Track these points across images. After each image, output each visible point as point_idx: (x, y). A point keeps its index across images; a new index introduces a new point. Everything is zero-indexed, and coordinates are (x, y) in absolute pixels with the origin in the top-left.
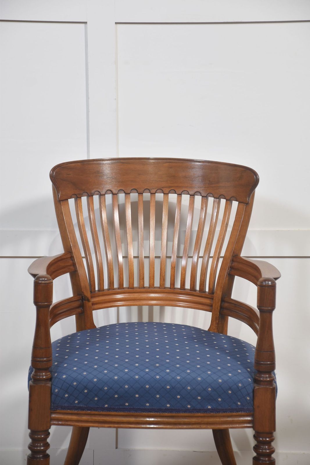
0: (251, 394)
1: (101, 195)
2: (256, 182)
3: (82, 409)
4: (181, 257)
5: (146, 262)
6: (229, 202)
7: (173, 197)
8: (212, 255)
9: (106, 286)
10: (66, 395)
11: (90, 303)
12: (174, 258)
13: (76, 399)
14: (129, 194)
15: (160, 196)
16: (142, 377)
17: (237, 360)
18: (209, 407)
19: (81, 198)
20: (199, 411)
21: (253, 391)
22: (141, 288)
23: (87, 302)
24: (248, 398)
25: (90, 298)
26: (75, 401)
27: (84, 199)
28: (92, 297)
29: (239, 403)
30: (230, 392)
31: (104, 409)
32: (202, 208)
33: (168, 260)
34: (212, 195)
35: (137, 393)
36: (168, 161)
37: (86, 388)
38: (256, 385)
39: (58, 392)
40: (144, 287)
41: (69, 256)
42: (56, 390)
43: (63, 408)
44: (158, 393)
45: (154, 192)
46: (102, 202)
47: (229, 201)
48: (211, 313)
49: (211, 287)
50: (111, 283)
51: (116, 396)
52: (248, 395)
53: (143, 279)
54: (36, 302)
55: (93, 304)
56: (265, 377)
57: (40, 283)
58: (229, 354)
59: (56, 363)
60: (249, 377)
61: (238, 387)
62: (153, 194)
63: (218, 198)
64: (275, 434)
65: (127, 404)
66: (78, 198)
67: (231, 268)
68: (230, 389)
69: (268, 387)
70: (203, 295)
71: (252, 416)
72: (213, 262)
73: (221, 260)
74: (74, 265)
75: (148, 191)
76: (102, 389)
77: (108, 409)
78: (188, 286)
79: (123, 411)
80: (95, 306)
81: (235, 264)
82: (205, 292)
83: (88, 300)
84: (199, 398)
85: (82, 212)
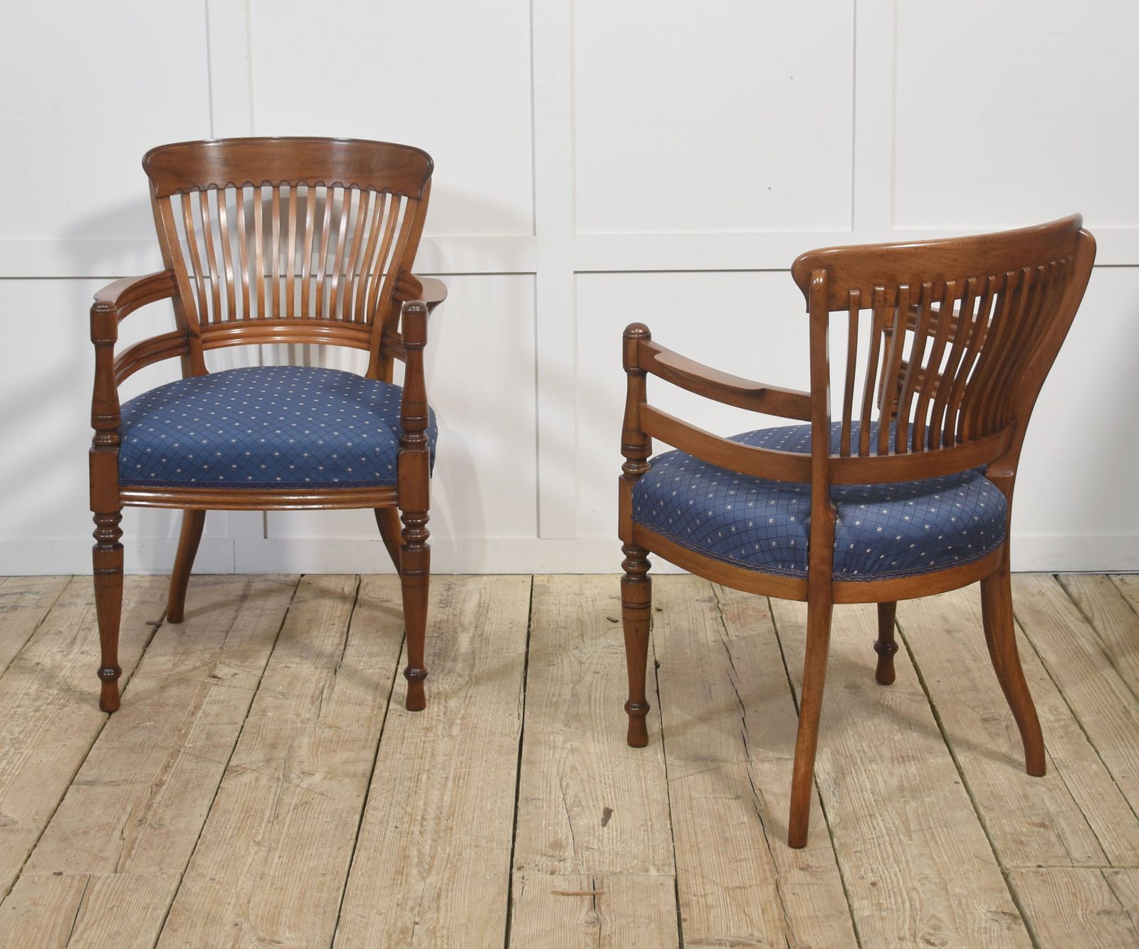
0: (394, 462)
1: (220, 190)
2: (430, 169)
3: (162, 484)
4: (331, 276)
5: (282, 283)
6: (395, 197)
7: (322, 191)
8: (371, 272)
9: (225, 316)
10: (139, 466)
11: (200, 341)
12: (320, 278)
13: (152, 471)
14: (260, 187)
15: (303, 190)
16: (241, 441)
17: (382, 415)
18: (336, 480)
19: (189, 193)
20: (321, 485)
21: (397, 457)
22: (276, 319)
23: (194, 339)
24: (390, 467)
25: (199, 334)
26: (151, 473)
27: (195, 196)
28: (203, 332)
29: (377, 474)
30: (364, 459)
31: (189, 484)
32: (360, 207)
33: (312, 280)
34: (373, 188)
35: (234, 462)
36: (314, 141)
37: (164, 456)
38: (402, 449)
39: (128, 461)
40: (280, 318)
41: (170, 274)
42: (125, 459)
43: (136, 483)
44: (263, 462)
45: (295, 185)
46: (221, 200)
47: (397, 198)
48: (369, 352)
49: (370, 316)
50: (232, 312)
51: (206, 467)
52: (390, 462)
53: (278, 305)
54: (93, 339)
55: (204, 342)
56: (414, 438)
57: (99, 312)
58: (372, 408)
59: (129, 423)
60: (392, 439)
61: (375, 452)
62: (294, 187)
63: (382, 192)
64: (429, 513)
65: (221, 478)
66: (185, 193)
67: (396, 289)
68: (364, 455)
69: (418, 451)
70: (360, 327)
71: (397, 490)
72: (372, 282)
73: (383, 279)
74: (176, 287)
75: (287, 183)
76: (185, 458)
77: (196, 485)
78: (340, 316)
79: (216, 487)
80: (208, 345)
81: (401, 284)
82: (363, 323)
83: (197, 336)
84: (321, 468)
85: (190, 213)
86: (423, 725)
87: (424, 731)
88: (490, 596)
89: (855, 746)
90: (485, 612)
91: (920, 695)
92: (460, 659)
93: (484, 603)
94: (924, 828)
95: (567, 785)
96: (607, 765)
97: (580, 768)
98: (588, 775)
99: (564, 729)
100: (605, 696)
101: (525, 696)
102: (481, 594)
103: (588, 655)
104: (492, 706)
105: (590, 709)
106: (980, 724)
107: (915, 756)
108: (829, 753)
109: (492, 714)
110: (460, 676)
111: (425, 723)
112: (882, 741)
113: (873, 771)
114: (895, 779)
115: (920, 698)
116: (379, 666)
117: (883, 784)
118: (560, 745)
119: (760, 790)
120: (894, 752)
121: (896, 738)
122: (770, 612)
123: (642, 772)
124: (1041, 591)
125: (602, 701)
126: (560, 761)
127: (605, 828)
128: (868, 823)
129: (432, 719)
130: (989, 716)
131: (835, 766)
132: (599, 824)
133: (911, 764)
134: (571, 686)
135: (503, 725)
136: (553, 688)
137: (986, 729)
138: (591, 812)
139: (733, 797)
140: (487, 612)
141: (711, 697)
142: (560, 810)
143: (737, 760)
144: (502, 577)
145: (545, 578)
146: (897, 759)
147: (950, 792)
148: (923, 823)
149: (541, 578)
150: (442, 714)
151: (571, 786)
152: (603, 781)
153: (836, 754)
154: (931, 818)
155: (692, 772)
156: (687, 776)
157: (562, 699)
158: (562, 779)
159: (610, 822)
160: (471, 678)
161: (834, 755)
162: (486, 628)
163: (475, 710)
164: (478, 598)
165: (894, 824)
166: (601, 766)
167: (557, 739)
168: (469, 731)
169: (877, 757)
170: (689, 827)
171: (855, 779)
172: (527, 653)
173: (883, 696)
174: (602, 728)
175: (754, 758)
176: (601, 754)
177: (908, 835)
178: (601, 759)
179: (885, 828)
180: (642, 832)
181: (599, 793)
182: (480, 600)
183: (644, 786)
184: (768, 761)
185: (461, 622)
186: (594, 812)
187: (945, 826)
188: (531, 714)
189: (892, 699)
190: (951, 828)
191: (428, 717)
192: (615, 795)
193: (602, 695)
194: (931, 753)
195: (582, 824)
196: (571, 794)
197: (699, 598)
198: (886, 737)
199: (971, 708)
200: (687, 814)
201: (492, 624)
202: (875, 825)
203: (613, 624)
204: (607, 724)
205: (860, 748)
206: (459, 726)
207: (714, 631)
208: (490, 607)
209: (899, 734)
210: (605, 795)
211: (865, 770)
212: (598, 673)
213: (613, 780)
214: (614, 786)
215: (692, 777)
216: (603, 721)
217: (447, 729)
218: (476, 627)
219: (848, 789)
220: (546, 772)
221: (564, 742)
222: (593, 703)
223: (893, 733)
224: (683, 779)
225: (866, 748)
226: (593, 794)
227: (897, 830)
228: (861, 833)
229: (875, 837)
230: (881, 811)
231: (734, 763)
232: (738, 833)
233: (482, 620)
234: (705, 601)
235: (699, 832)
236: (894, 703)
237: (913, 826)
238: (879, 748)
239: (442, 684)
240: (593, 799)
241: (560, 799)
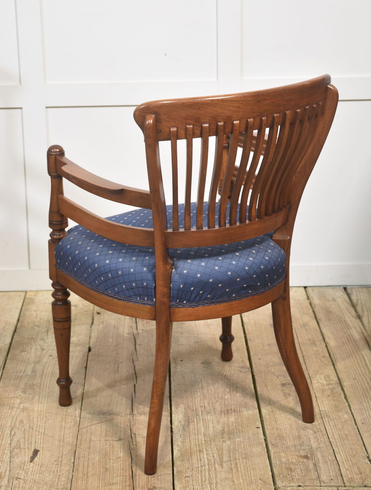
89: (200, 403)
91: (247, 368)
94: (232, 459)
95: (15, 434)
96: (43, 419)
97: (25, 421)
98: (30, 426)
99: (21, 395)
101: (2, 373)
103: (48, 344)
105: (41, 381)
106: (280, 387)
107: (236, 410)
108: (183, 408)
112: (217, 399)
113: (208, 420)
114: (220, 426)
115: (247, 370)
117: (212, 429)
118: (16, 406)
119: (135, 434)
120: (223, 406)
121: (226, 397)
123: (64, 423)
124: (334, 298)
125: (50, 376)
126: (13, 417)
127: (32, 464)
128: (197, 457)
130: (286, 382)
131: (185, 417)
132: (28, 461)
133: (232, 415)
134: (33, 365)
136: (21, 367)
137: (283, 390)
138: (25, 452)
139: (117, 439)
141: (118, 371)
142: (6, 452)
143: (125, 414)
145: (33, 293)
146: (224, 412)
147: (253, 435)
148: (231, 456)
149: (31, 293)
151: (17, 434)
152: (38, 430)
153: (187, 409)
154: (237, 452)
155: (95, 423)
156: (92, 425)
157: (25, 374)
158: (12, 429)
159: (36, 459)
161: (186, 410)
165: (213, 457)
166: (39, 419)
167: (15, 402)
169: (212, 410)
170: (85, 462)
171: (196, 425)
172: (11, 344)
173: (224, 369)
174: (45, 394)
175: (135, 412)
176: (41, 412)
177: (221, 465)
178: (40, 415)
179: (208, 459)
180: (54, 466)
181: (34, 439)
183: (63, 433)
184: (143, 414)
186: (27, 452)
187: (245, 458)
188: (3, 385)
189: (229, 371)
190: (249, 460)
192: (43, 440)
193: (51, 371)
194: (246, 407)
195: (17, 461)
196: (15, 439)
198: (220, 397)
199: (276, 376)
200: (86, 452)
202: (202, 458)
205: (202, 405)
207: (129, 326)
209: (229, 395)
210: (37, 440)
211: (203, 420)
212: (52, 356)
213: (45, 429)
214: (44, 434)
215: (94, 426)
216: (47, 389)
219: (189, 433)
220: (3, 425)
221: (20, 404)
223: (225, 394)
224: (88, 428)
225: (206, 405)
226: (30, 440)
227: (214, 461)
228: (192, 463)
229: (200, 466)
230: (207, 448)
231: (123, 416)
232: (115, 465)
235: (91, 465)
236: (230, 374)
237: (225, 458)
238: (214, 404)
240: (28, 443)
241: (8, 444)
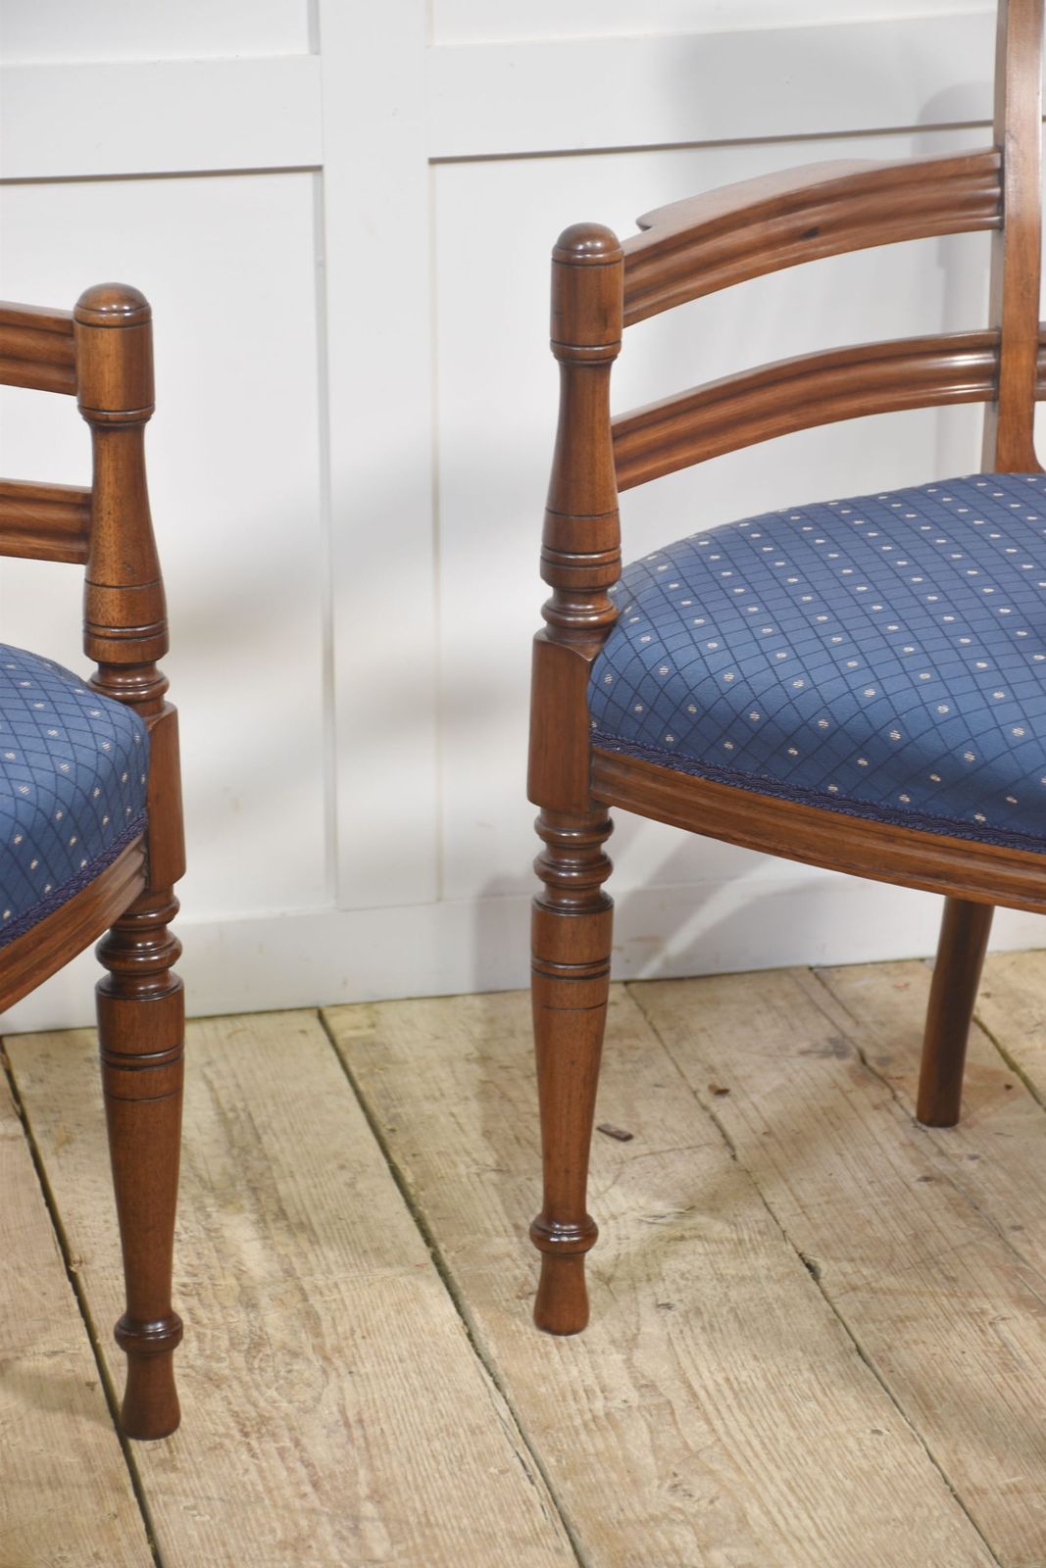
86: (273, 1531)
87: (289, 1553)
88: (238, 1086)
90: (250, 1138)
92: (264, 1301)
93: (234, 1109)
99: (678, 1504)
100: (728, 1380)
101: (509, 1404)
102: (209, 1083)
104: (437, 1444)
105: (713, 1430)
109: (452, 1474)
110: (295, 1355)
111: (277, 1525)
116: (43, 1349)
122: (1013, 1074)
129: (287, 1507)
135: (501, 1510)
136: (574, 1371)
140: (259, 1138)
144: (238, 1023)
145: (360, 1017)
149: (348, 1017)
150: (308, 1488)
157: (617, 1403)
160: (326, 1358)
162: (281, 1187)
163: (395, 1464)
164: (207, 1096)
168: (419, 1540)
172: (439, 1260)
174: (782, 1494)
182: (216, 1102)
185: (201, 1179)
188: (557, 1462)
191: (275, 1506)
193: (721, 1381)
197: (805, 1045)
201: (292, 1175)
203: (622, 1145)
204: (787, 1474)
206: (380, 1524)
207: (903, 1145)
208: (257, 1122)
212: (668, 1306)
216: (771, 1467)
217: (352, 1540)
218: (254, 1190)
222: (710, 1408)
233: (258, 1166)
234: (825, 1054)
239: (257, 1387)
